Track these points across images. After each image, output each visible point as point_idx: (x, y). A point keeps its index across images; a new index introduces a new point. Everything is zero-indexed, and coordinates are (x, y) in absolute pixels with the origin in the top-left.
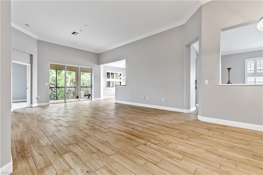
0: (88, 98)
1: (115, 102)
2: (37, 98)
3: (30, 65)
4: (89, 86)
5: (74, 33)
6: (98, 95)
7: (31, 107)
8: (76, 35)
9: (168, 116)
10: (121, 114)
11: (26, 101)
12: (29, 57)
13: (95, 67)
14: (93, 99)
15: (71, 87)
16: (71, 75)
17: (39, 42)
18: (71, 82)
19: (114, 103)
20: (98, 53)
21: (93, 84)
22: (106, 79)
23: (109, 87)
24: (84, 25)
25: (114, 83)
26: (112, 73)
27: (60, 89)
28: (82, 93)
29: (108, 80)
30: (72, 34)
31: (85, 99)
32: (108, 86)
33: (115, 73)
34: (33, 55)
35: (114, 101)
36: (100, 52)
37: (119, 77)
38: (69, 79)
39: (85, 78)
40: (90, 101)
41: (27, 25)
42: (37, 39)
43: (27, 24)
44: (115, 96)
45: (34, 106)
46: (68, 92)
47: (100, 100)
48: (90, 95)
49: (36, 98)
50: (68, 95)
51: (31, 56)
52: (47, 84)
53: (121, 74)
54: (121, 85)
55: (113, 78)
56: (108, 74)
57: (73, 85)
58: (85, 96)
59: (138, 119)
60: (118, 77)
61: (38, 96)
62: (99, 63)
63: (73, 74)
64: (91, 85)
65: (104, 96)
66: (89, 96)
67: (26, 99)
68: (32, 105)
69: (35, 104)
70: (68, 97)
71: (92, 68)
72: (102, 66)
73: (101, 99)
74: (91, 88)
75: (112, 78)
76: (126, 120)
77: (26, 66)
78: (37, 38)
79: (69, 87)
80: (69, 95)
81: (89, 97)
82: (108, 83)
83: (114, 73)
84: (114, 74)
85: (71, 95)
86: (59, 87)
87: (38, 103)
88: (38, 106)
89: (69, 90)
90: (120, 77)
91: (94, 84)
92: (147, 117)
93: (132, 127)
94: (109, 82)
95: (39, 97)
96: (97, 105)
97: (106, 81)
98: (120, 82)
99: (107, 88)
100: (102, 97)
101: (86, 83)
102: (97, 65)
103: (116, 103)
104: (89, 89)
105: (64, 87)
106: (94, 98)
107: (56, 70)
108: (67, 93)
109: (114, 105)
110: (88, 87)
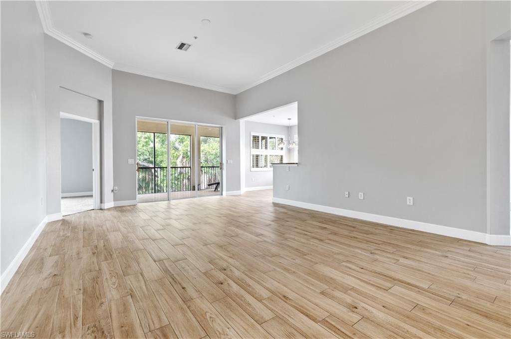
0: (215, 191)
1: (272, 202)
2: (113, 191)
3: (98, 122)
4: (218, 166)
5: (182, 46)
6: (235, 184)
7: (101, 209)
8: (186, 50)
9: (443, 256)
10: (296, 238)
11: (92, 196)
12: (96, 104)
13: (228, 125)
14: (224, 193)
15: (186, 167)
16: (184, 143)
17: (117, 75)
18: (183, 157)
19: (272, 205)
20: (235, 94)
21: (224, 161)
22: (252, 150)
23: (257, 166)
24: (203, 20)
25: (269, 157)
26: (263, 138)
27: (165, 171)
28: (205, 180)
29: (255, 152)
30: (179, 48)
31: (209, 191)
32: (255, 165)
33: (270, 138)
34: (103, 101)
35: (270, 199)
36: (239, 92)
37: (279, 145)
38: (180, 151)
39: (210, 147)
40: (218, 197)
41: (86, 34)
42: (112, 68)
43: (86, 32)
44: (272, 187)
45: (106, 208)
46: (179, 177)
47: (240, 195)
48: (218, 184)
49: (110, 191)
50: (179, 183)
51: (101, 102)
52: (131, 161)
53: (282, 139)
54: (284, 162)
55: (266, 148)
56: (256, 138)
57: (187, 164)
58: (209, 185)
59: (351, 262)
60: (277, 145)
61: (114, 186)
62: (236, 116)
63: (186, 142)
64: (221, 164)
65: (246, 186)
66: (216, 185)
67: (92, 191)
68: (102, 204)
69: (109, 204)
70: (179, 186)
71: (222, 128)
72: (242, 122)
73: (242, 194)
74: (221, 168)
75: (264, 147)
76: (317, 263)
77: (91, 124)
78: (110, 65)
79: (180, 167)
80: (182, 181)
81: (216, 188)
82: (255, 159)
83: (268, 136)
84: (268, 138)
85: (184, 181)
86: (164, 168)
87: (114, 200)
88: (115, 208)
89: (181, 173)
90: (281, 146)
91: (227, 161)
92: (377, 257)
93: (348, 299)
94: (257, 156)
95: (117, 188)
96: (233, 209)
97: (252, 153)
98: (282, 157)
99: (253, 169)
100: (244, 190)
101: (211, 159)
102: (234, 120)
103: (275, 205)
104: (217, 171)
105: (166, 168)
106: (227, 191)
107: (154, 133)
108: (178, 179)
109: (271, 209)
110: (216, 167)
